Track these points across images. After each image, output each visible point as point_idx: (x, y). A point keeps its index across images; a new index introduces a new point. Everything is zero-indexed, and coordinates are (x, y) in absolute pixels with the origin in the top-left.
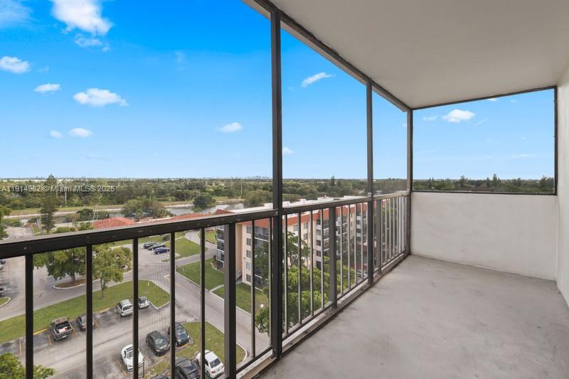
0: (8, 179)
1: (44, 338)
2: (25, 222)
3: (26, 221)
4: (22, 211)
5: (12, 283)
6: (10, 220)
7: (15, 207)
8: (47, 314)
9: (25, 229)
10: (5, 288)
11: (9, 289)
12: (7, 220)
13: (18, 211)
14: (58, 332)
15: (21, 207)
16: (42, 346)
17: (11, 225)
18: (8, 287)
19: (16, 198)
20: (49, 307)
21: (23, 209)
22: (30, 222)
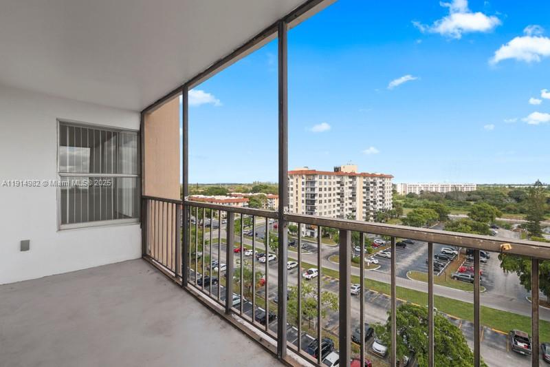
0: (509, 185)
1: (503, 341)
2: (515, 226)
3: (517, 225)
4: (514, 216)
5: (490, 277)
6: (502, 222)
7: (509, 211)
8: (513, 321)
9: (513, 233)
10: (484, 279)
11: (487, 282)
12: (498, 222)
13: (512, 215)
14: (516, 344)
15: (515, 212)
16: (500, 347)
17: (503, 227)
18: (487, 279)
19: (511, 203)
20: (516, 315)
21: (516, 213)
22: (519, 227)
